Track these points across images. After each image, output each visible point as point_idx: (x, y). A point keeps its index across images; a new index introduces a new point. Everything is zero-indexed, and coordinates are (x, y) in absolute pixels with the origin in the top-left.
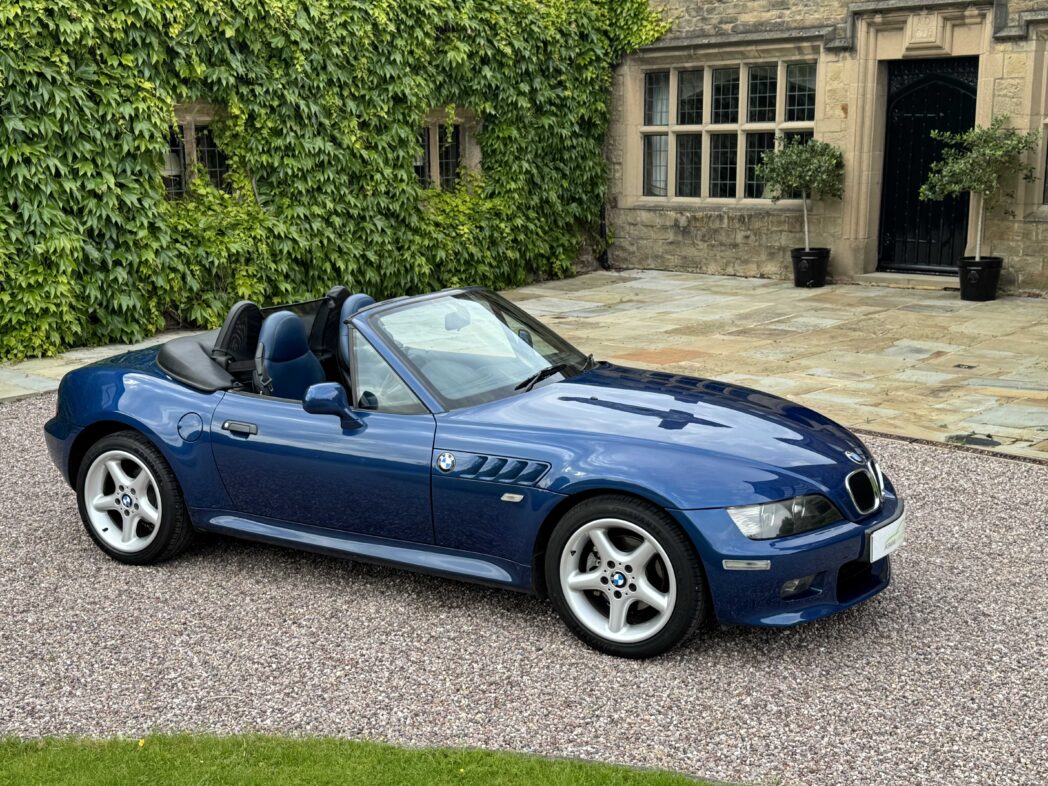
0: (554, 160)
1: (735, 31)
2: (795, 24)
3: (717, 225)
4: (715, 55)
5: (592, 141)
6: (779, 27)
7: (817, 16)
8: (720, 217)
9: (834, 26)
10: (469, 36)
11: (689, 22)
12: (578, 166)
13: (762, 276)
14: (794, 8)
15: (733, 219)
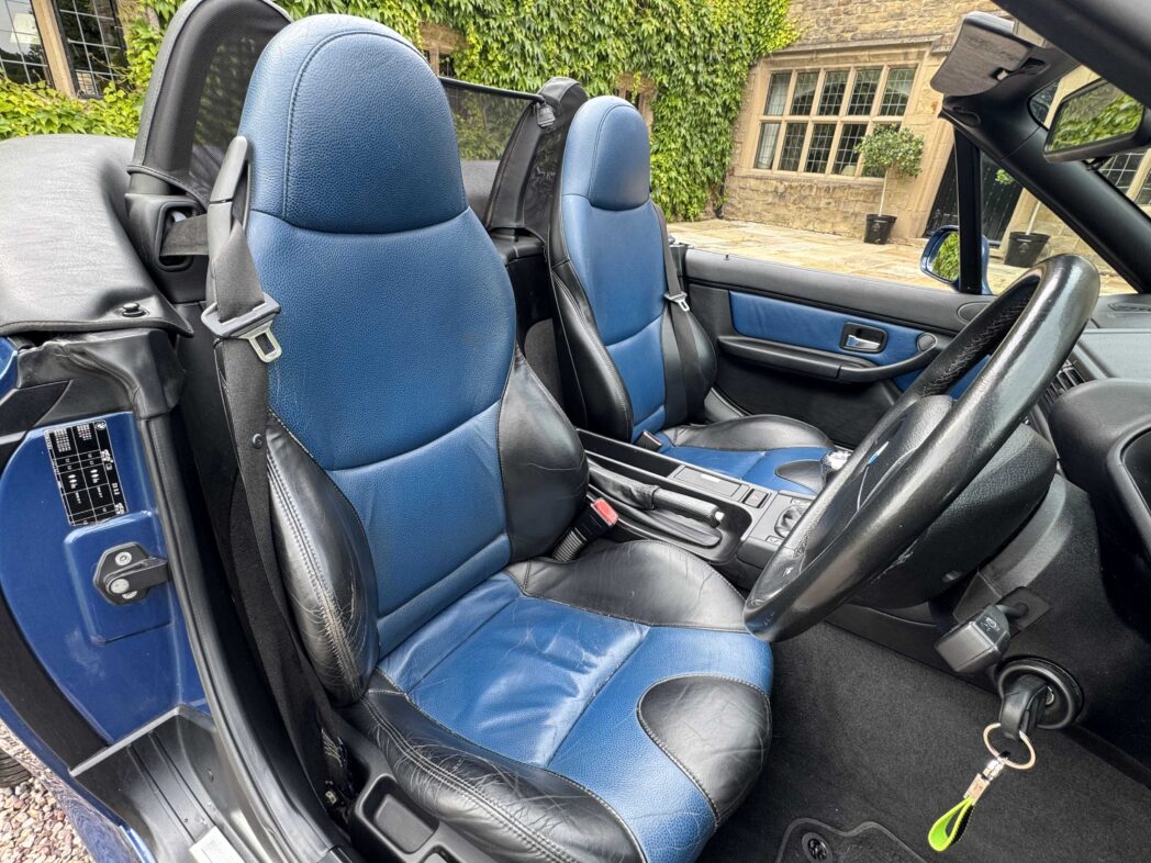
0: (701, 132)
1: (853, 39)
2: (908, 33)
3: (807, 192)
4: (832, 59)
5: (727, 122)
6: (892, 35)
7: (929, 25)
8: (811, 187)
9: (943, 35)
10: (660, 15)
11: (816, 31)
12: (715, 140)
13: (834, 233)
14: (910, 19)
15: (820, 189)
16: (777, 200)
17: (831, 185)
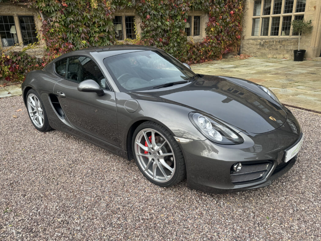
3: (272, 43)
13: (284, 58)
15: (277, 42)
16: (261, 47)
17: (281, 40)
